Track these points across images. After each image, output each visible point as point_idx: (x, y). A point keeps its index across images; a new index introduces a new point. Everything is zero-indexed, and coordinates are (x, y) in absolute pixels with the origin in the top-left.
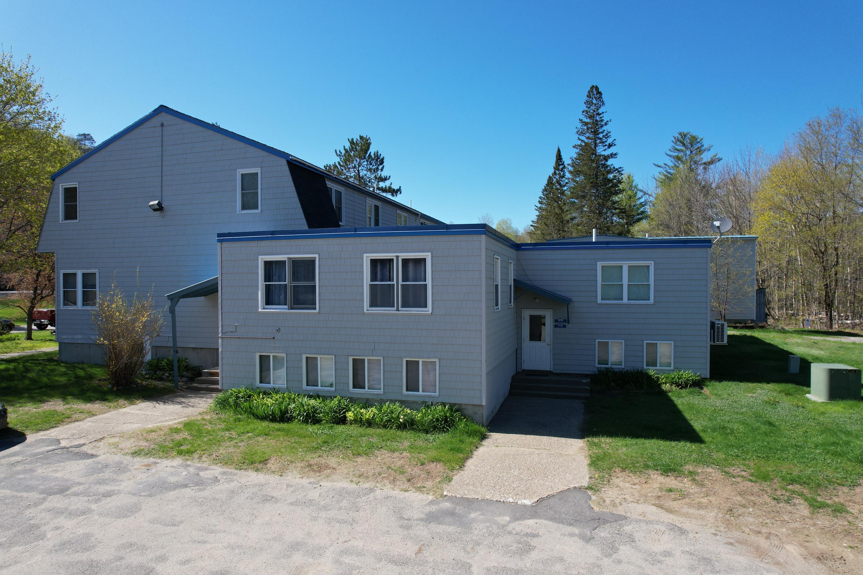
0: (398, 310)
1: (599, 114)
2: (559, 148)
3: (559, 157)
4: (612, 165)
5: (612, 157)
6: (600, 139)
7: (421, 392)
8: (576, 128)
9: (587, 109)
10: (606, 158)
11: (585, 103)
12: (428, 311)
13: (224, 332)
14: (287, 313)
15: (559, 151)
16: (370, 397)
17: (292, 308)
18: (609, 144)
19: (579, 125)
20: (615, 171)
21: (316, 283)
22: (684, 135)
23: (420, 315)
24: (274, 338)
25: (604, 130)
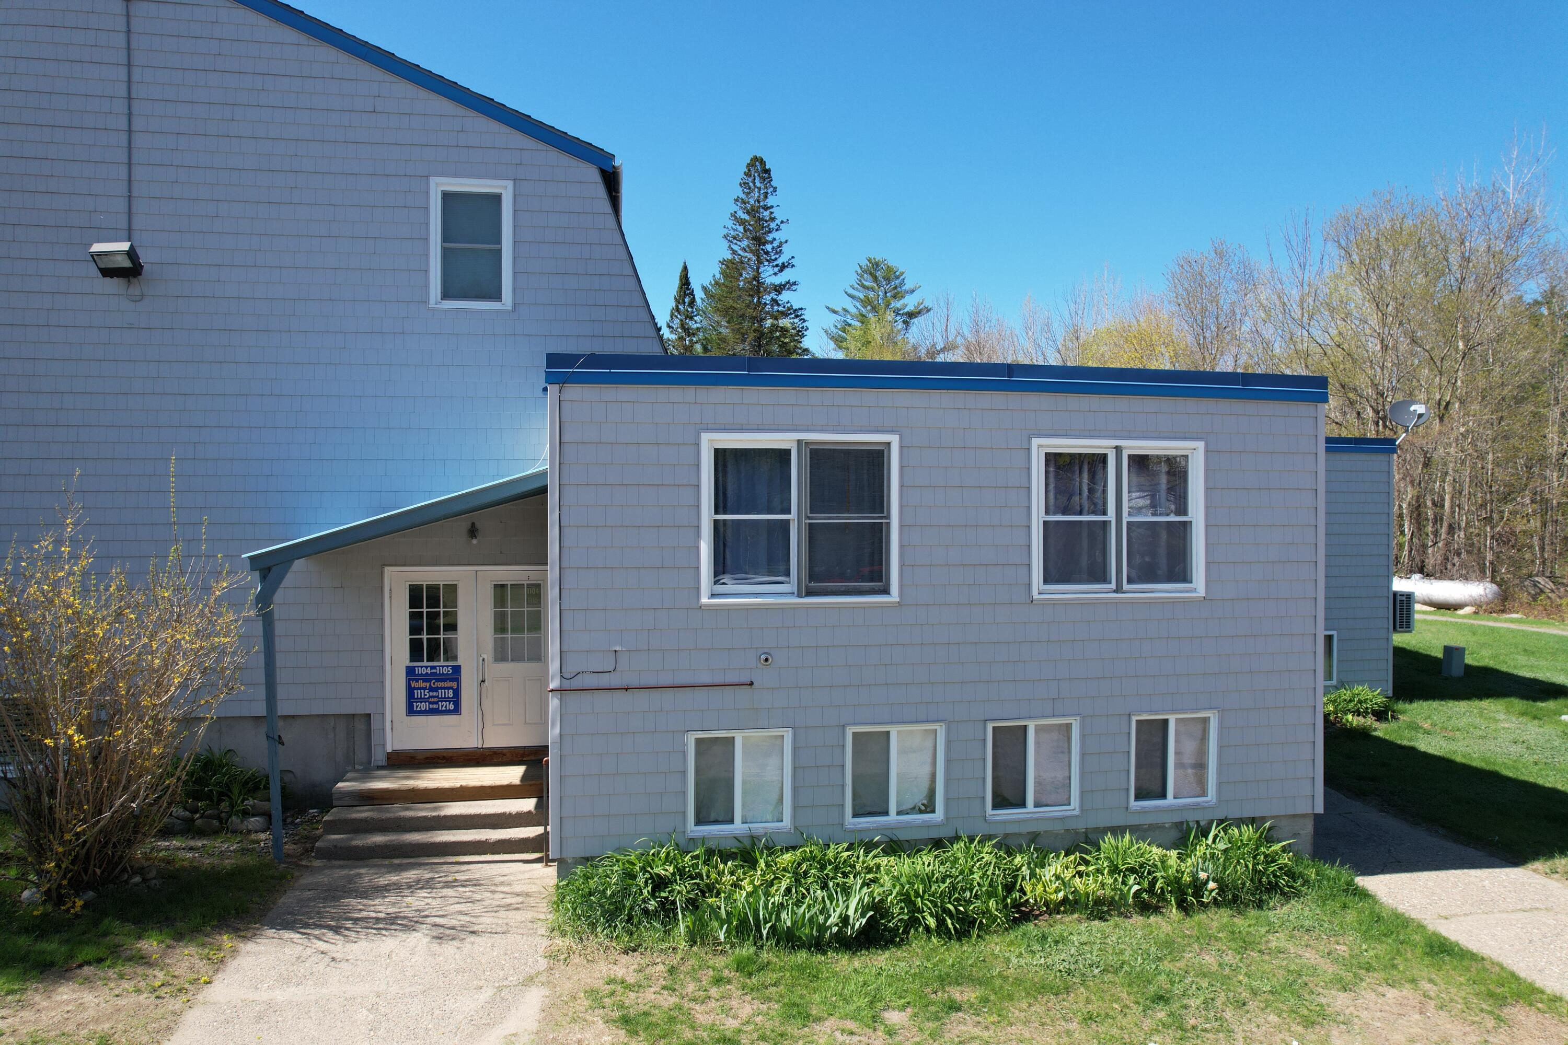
0: (1119, 589)
1: (766, 208)
2: (685, 263)
3: (685, 281)
4: (788, 302)
5: (789, 289)
6: (767, 253)
7: (1170, 800)
8: (725, 227)
9: (744, 196)
10: (779, 289)
11: (740, 184)
12: (1194, 590)
13: (570, 670)
14: (794, 608)
15: (685, 269)
16: (1040, 828)
17: (810, 593)
18: (783, 264)
19: (730, 224)
20: (791, 314)
21: (888, 517)
22: (876, 265)
23: (1174, 602)
24: (752, 684)
25: (774, 239)
